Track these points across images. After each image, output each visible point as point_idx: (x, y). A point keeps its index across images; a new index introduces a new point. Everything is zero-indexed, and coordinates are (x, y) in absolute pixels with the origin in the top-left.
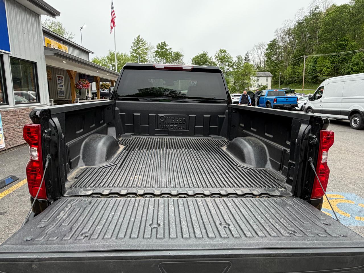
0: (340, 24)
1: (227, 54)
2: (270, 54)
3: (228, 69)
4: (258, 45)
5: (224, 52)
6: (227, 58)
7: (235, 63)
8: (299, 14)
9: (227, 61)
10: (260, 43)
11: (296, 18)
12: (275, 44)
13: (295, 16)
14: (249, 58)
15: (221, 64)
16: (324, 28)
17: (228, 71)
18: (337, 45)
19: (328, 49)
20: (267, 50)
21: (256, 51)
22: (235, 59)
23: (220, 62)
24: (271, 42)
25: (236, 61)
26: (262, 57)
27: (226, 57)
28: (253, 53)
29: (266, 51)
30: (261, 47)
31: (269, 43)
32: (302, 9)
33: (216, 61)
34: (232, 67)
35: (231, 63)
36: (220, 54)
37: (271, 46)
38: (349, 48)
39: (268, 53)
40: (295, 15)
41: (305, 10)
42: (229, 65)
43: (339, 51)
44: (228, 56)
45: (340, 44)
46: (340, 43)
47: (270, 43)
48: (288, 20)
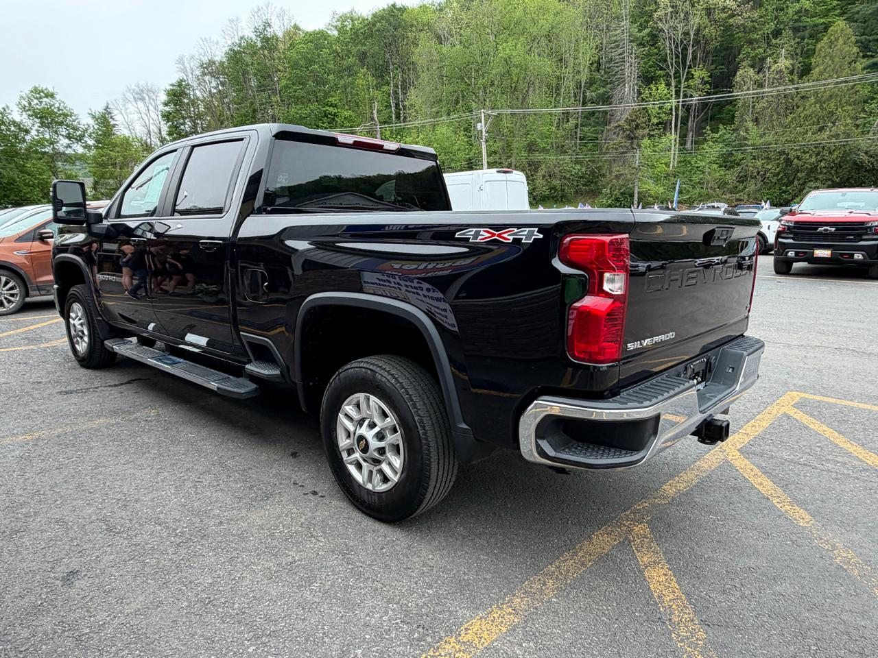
0: (318, 69)
1: (60, 104)
2: (175, 115)
3: (68, 146)
4: (137, 88)
5: (47, 96)
6: (60, 115)
7: (87, 130)
8: (231, 30)
9: (61, 124)
10: (140, 84)
11: (225, 38)
12: (183, 94)
13: (223, 34)
14: (114, 119)
15: (42, 129)
16: (291, 73)
17: (69, 151)
18: (320, 113)
19: (304, 118)
20: (166, 104)
21: (134, 103)
22: (85, 121)
23: (38, 125)
24: (173, 85)
25: (91, 126)
26: (151, 121)
27: (55, 110)
28: (127, 109)
29: (164, 108)
30: (145, 95)
31: (169, 88)
32: (237, 21)
33: (24, 121)
34: (80, 140)
35: (75, 129)
36: (36, 101)
37: (175, 95)
38: (343, 122)
39: (170, 114)
40: (223, 31)
41: (243, 24)
42: (69, 134)
43: (325, 125)
44: (61, 108)
45: (325, 111)
46: (324, 109)
47: (172, 87)
48: (209, 40)
